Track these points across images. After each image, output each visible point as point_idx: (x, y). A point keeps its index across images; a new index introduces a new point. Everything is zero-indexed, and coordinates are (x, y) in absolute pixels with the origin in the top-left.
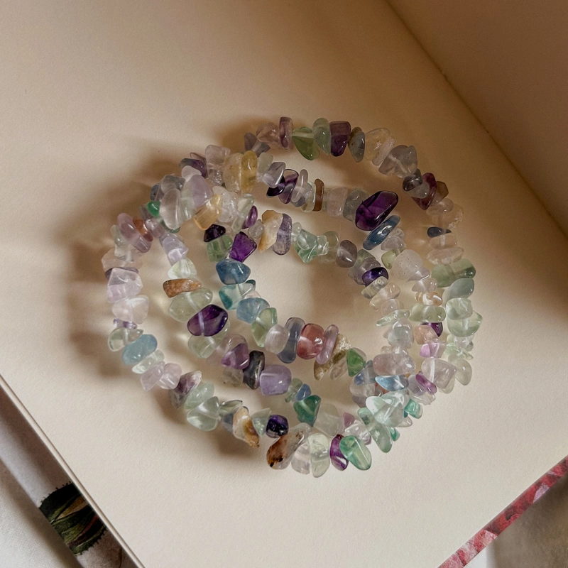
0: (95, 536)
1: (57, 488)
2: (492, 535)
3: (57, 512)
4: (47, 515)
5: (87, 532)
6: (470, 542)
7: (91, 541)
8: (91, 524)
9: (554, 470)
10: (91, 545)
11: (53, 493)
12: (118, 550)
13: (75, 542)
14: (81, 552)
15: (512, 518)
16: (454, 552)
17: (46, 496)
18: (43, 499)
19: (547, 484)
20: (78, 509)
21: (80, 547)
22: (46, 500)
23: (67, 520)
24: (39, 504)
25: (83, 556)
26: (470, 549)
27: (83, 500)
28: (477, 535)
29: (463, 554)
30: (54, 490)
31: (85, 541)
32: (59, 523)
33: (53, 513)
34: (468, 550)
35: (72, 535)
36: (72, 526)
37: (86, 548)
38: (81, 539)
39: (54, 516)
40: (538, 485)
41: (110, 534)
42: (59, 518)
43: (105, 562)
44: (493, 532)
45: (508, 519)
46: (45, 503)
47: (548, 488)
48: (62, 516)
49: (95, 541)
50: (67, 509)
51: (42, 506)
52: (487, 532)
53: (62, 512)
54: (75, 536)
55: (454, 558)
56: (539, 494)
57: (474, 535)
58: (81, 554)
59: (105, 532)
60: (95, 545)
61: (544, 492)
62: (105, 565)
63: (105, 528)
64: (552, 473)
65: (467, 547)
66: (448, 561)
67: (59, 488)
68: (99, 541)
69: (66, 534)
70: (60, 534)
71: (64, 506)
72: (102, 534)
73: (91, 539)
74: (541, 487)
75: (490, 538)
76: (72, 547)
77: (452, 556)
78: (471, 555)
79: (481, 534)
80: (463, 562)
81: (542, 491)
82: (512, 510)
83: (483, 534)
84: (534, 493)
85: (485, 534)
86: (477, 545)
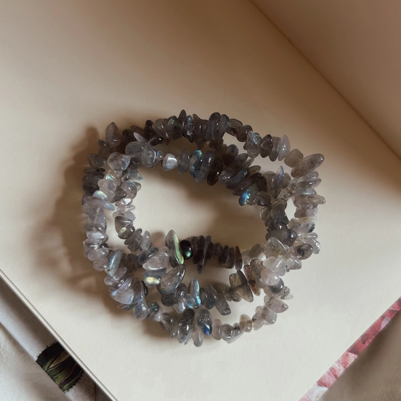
0: (76, 378)
1: (47, 347)
2: (353, 355)
3: (48, 363)
4: (42, 366)
5: (70, 375)
6: (338, 362)
7: (74, 382)
8: (73, 370)
9: (393, 306)
10: (74, 384)
11: (45, 350)
12: (93, 386)
13: (63, 383)
14: (68, 390)
15: (366, 342)
16: (328, 369)
17: (40, 352)
18: (39, 355)
19: (388, 316)
20: (63, 360)
21: (67, 386)
23: (56, 368)
24: (36, 359)
25: (69, 392)
26: (339, 366)
27: (66, 353)
28: (343, 356)
29: (335, 371)
31: (70, 381)
32: (51, 371)
33: (46, 364)
34: (338, 367)
35: (61, 378)
36: (60, 372)
37: (71, 387)
38: (67, 381)
39: (47, 366)
40: (383, 318)
41: (88, 375)
42: (51, 367)
43: (85, 395)
44: (354, 353)
45: (364, 343)
46: (39, 357)
47: (390, 320)
49: (77, 381)
50: (55, 361)
51: (38, 360)
52: (350, 354)
53: (52, 363)
54: (63, 379)
55: (329, 374)
56: (384, 324)
57: (341, 355)
58: (68, 391)
59: (83, 374)
60: (77, 384)
61: (387, 323)
62: (85, 397)
63: (83, 371)
64: (392, 309)
65: (336, 365)
66: (324, 375)
67: (49, 346)
68: (79, 381)
69: (56, 378)
70: (52, 378)
71: (53, 359)
72: (81, 376)
73: (74, 380)
74: (385, 319)
75: (352, 358)
76: (61, 386)
77: (327, 372)
78: (341, 370)
79: (346, 356)
80: (336, 376)
81: (385, 322)
82: (366, 337)
83: (347, 355)
84: (381, 323)
85: (348, 355)
86: (344, 363)
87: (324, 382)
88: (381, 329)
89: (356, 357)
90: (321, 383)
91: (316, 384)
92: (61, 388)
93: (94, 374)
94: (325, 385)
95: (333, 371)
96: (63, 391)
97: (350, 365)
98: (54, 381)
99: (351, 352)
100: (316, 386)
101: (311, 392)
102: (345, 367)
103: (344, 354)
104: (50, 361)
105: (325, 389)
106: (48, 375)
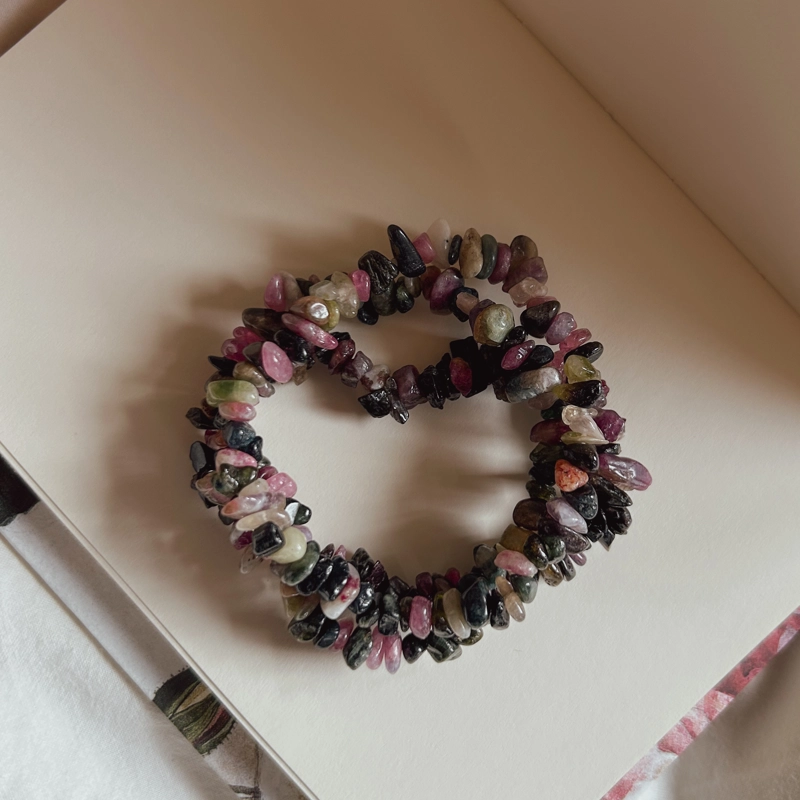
0: (223, 730)
1: (172, 675)
2: (726, 696)
3: (174, 704)
4: (163, 709)
5: (213, 727)
6: (698, 708)
7: (219, 737)
8: (217, 717)
11: (169, 682)
12: (253, 746)
13: (201, 739)
14: (209, 751)
15: (751, 673)
16: (677, 721)
17: (160, 685)
18: (157, 690)
19: (793, 626)
20: (199, 699)
21: (207, 745)
22: (160, 690)
23: (188, 713)
24: (151, 696)
25: (211, 756)
26: (699, 716)
27: (205, 688)
28: (706, 697)
29: (691, 724)
30: (169, 678)
31: (212, 737)
32: (178, 718)
33: (170, 706)
34: (697, 718)
35: (197, 730)
36: (194, 720)
37: (213, 746)
38: (207, 735)
39: (172, 709)
40: (782, 629)
41: (242, 729)
42: (178, 711)
43: (239, 762)
44: (728, 693)
45: (746, 675)
46: (158, 694)
47: (795, 632)
48: (181, 709)
49: (224, 736)
50: (186, 700)
51: (155, 698)
52: (719, 693)
53: (180, 704)
54: (199, 732)
55: (680, 730)
56: (784, 641)
57: (702, 696)
58: (209, 753)
59: (234, 725)
60: (225, 741)
61: (790, 638)
62: (239, 765)
63: (234, 722)
65: (694, 715)
66: (671, 733)
67: (175, 675)
68: (228, 736)
69: (189, 730)
70: (181, 730)
71: (183, 696)
72: (232, 727)
73: (219, 734)
74: (786, 632)
75: (724, 701)
76: (197, 744)
77: (676, 726)
78: (701, 724)
79: (711, 697)
80: (692, 734)
81: (787, 637)
82: (750, 664)
83: (714, 697)
84: (778, 639)
85: (716, 696)
86: (708, 710)
87: (670, 745)
88: (779, 650)
89: (731, 699)
90: (665, 746)
91: (656, 747)
92: (196, 748)
93: (254, 726)
94: (672, 750)
95: (686, 723)
96: (201, 753)
97: (719, 715)
98: (185, 736)
99: (721, 691)
100: (655, 751)
101: (646, 762)
102: (710, 719)
103: (708, 694)
104: (178, 701)
105: (672, 757)
106: (175, 724)
